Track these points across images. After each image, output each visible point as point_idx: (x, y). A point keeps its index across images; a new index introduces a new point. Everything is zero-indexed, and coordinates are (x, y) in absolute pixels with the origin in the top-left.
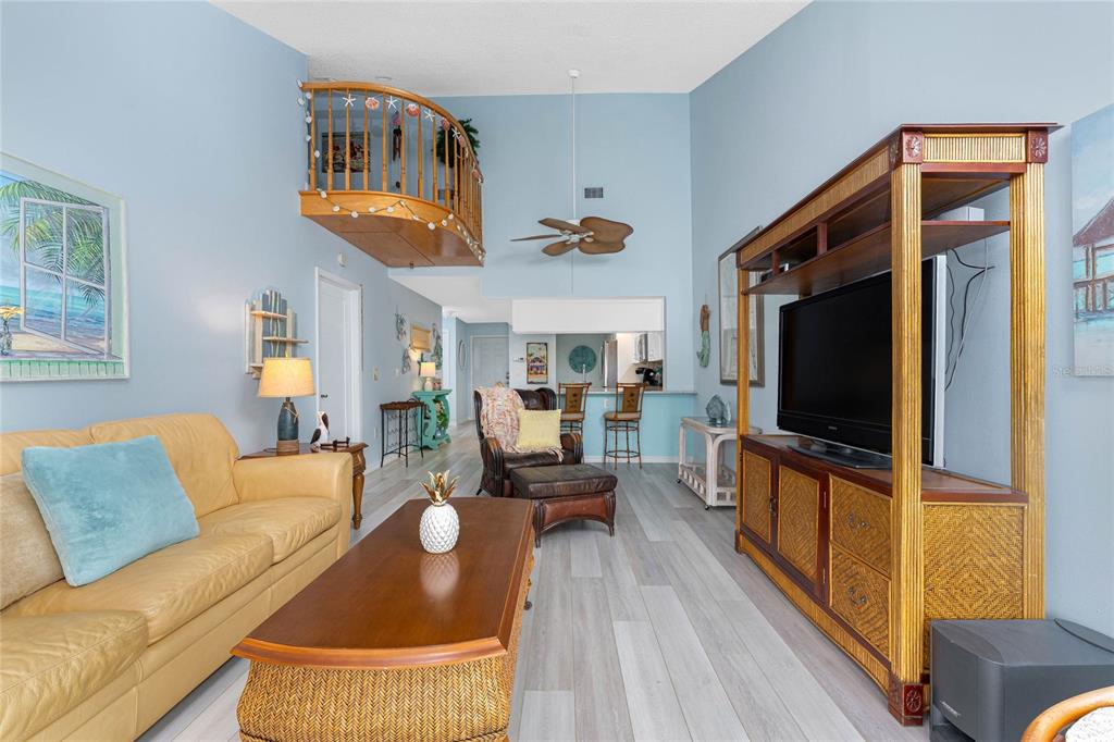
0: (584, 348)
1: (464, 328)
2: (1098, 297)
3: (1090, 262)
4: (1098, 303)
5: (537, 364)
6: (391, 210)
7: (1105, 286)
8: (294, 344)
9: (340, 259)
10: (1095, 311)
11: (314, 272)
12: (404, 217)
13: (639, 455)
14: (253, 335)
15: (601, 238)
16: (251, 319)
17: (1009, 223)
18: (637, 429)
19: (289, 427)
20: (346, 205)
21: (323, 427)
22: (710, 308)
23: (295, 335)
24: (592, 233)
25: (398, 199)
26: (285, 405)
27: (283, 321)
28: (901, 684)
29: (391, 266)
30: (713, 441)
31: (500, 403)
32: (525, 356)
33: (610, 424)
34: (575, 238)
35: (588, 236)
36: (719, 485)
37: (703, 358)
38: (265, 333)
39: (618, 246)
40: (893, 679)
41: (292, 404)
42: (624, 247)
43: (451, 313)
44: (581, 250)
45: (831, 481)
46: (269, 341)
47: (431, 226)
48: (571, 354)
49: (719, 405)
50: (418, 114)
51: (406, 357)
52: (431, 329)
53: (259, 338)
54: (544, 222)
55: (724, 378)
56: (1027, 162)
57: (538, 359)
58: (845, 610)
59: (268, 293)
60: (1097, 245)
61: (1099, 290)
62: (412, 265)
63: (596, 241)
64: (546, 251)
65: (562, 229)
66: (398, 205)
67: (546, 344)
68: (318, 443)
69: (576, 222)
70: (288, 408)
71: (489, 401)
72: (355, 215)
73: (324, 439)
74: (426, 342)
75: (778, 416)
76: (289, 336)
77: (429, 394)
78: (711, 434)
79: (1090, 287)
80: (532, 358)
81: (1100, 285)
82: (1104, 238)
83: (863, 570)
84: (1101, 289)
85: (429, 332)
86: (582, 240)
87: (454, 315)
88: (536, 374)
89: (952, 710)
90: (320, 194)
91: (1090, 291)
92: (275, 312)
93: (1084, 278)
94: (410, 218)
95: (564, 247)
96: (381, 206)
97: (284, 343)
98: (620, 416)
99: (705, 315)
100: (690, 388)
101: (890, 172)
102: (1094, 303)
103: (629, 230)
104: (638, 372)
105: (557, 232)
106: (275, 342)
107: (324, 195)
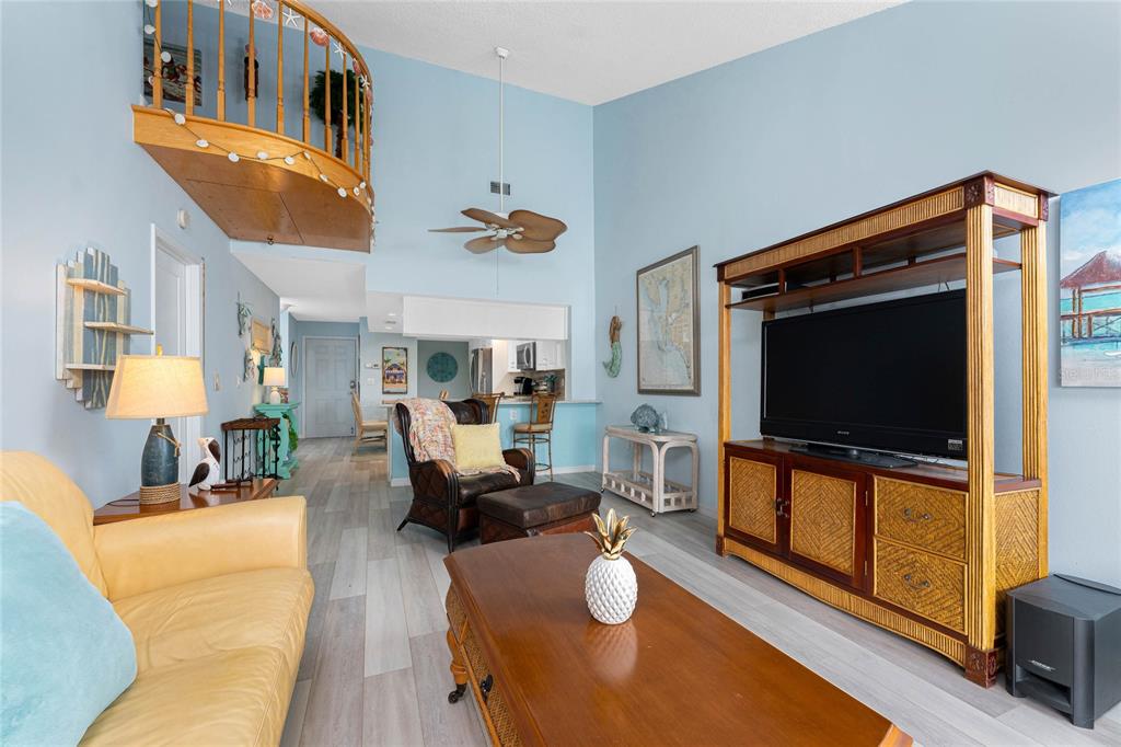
0: (444, 355)
1: (297, 324)
2: (1083, 328)
3: (1077, 302)
4: (1083, 332)
5: (395, 371)
6: (290, 161)
7: (1090, 320)
8: (127, 335)
9: (181, 217)
10: (1080, 337)
11: (150, 230)
12: (308, 174)
13: (550, 467)
14: (70, 317)
15: (529, 235)
16: (67, 292)
17: (1021, 265)
18: (548, 441)
19: (164, 464)
20: (221, 142)
21: (210, 460)
22: (621, 319)
23: (128, 321)
24: (521, 229)
25: (300, 150)
26: (155, 430)
27: (112, 297)
28: (984, 654)
29: (236, 238)
30: (659, 450)
31: (431, 417)
32: (380, 364)
33: (518, 436)
34: (503, 233)
35: (516, 233)
36: (666, 492)
37: (612, 367)
38: (88, 316)
39: (548, 245)
40: (971, 650)
41: (168, 427)
42: (553, 247)
43: (288, 306)
44: (508, 248)
45: (876, 481)
46: (93, 329)
47: (342, 193)
48: (429, 361)
49: (650, 412)
50: (324, 43)
51: (247, 360)
52: (270, 325)
53: (79, 324)
54: (469, 213)
55: (642, 388)
56: (1039, 218)
57: (395, 366)
58: (897, 596)
59: (91, 252)
60: (1083, 288)
61: (1085, 321)
62: (270, 241)
63: (525, 239)
64: (469, 245)
65: (488, 222)
66: (299, 157)
67: (406, 350)
68: (206, 484)
69: (506, 216)
70: (163, 434)
71: (418, 416)
72: (234, 158)
73: (215, 477)
74: (265, 341)
75: (761, 423)
76: (120, 323)
77: (276, 408)
78: (656, 443)
79: (1077, 320)
80: (390, 364)
81: (1086, 318)
82: (1090, 283)
83: (925, 558)
84: (1087, 321)
85: (268, 329)
86: (510, 237)
87: (290, 309)
88: (394, 382)
89: (1044, 666)
90: (173, 118)
91: (1076, 324)
92: (102, 280)
93: (1071, 312)
94: (315, 177)
95: (489, 242)
96: (276, 153)
97: (112, 333)
98: (535, 428)
99: (615, 327)
100: (593, 398)
101: (966, 209)
102: (1080, 332)
103: (561, 227)
104: (516, 382)
105: (483, 225)
106: (101, 330)
107: (180, 119)
